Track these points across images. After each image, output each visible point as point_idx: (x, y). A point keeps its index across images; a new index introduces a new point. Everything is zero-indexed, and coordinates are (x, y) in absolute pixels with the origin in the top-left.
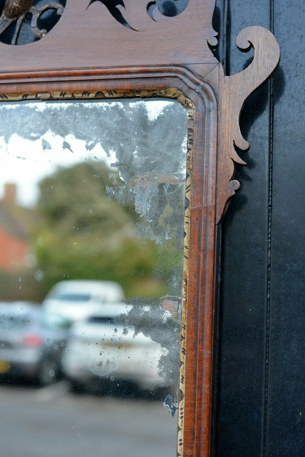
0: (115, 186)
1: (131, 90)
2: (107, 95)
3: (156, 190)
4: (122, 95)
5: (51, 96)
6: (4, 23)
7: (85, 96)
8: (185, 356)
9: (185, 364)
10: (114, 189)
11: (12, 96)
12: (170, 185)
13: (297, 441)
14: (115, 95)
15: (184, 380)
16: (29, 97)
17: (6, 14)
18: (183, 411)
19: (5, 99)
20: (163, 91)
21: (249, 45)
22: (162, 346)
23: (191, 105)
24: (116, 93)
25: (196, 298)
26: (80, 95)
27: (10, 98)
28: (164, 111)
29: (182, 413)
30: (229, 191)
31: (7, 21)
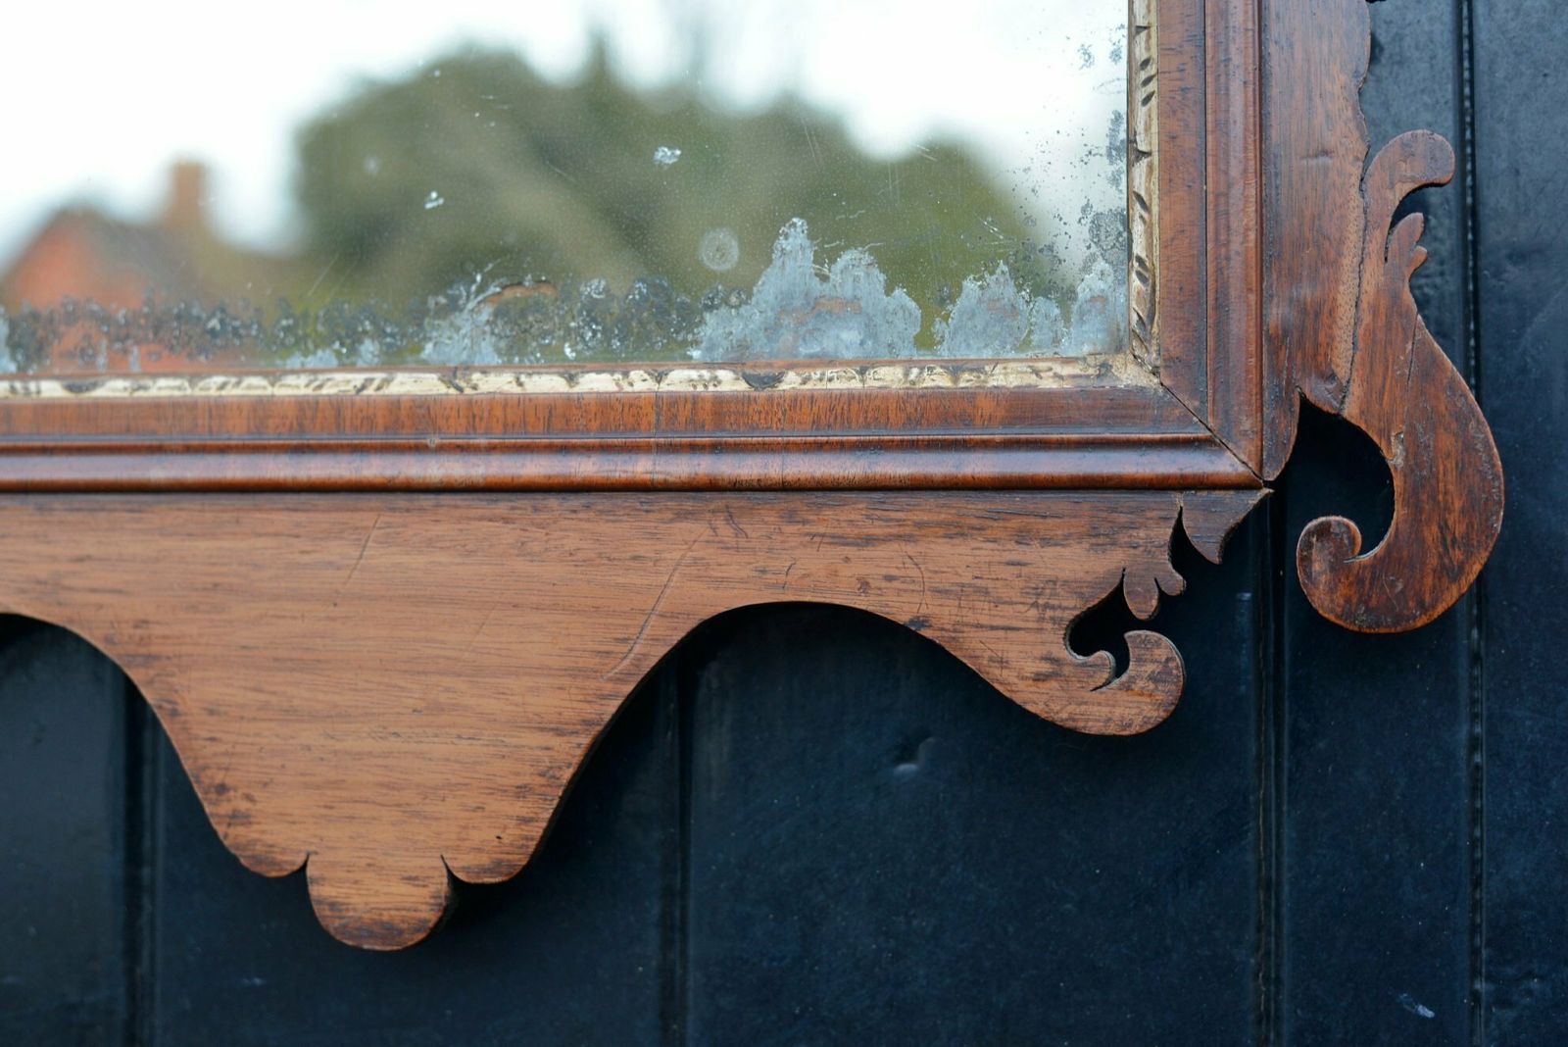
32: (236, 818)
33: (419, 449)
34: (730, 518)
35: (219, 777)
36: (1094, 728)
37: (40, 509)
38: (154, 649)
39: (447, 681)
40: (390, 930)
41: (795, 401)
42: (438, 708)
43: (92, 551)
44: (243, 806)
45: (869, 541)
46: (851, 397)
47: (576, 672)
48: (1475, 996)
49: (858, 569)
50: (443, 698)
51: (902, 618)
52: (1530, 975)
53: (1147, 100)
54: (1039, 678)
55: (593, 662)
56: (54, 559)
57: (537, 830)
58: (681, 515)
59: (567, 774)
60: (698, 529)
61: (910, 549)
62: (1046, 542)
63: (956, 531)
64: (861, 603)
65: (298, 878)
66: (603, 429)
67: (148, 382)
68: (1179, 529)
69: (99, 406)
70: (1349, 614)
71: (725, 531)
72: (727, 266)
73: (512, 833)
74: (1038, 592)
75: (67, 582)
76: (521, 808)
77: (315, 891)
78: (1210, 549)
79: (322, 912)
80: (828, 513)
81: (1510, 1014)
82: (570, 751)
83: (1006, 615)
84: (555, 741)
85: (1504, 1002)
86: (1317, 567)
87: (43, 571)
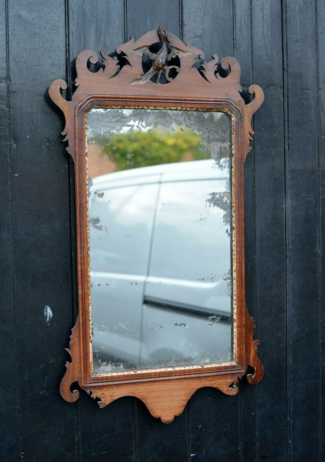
0: (203, 147)
1: (210, 108)
2: (200, 110)
3: (219, 149)
4: (206, 110)
5: (176, 108)
6: (152, 73)
7: (191, 110)
8: (235, 214)
9: (235, 217)
10: (202, 149)
11: (159, 107)
12: (224, 147)
13: (266, 242)
14: (203, 110)
15: (235, 222)
16: (166, 108)
17: (154, 69)
18: (235, 234)
19: (156, 108)
20: (222, 110)
21: (253, 93)
22: (224, 211)
23: (233, 116)
24: (204, 109)
25: (238, 192)
26: (189, 109)
27: (158, 108)
28: (220, 117)
29: (234, 235)
30: (248, 151)
31: (154, 72)
32: (153, 413)
33: (171, 376)
34: (200, 380)
35: (152, 409)
36: (231, 395)
37: (132, 385)
38: (145, 398)
39: (174, 397)
40: (169, 421)
41: (206, 368)
42: (173, 400)
43: (137, 389)
44: (154, 412)
45: (212, 380)
46: (211, 368)
47: (186, 395)
48: (257, 412)
49: (211, 383)
50: (174, 399)
51: (215, 387)
52: (261, 409)
53: (235, 339)
54: (227, 391)
55: (188, 394)
56: (133, 390)
57: (183, 410)
58: (196, 380)
59: (186, 405)
60: (197, 381)
61: (216, 381)
62: (227, 379)
63: (220, 379)
64: (212, 386)
65: (160, 418)
66: (189, 373)
67: (143, 371)
68: (238, 377)
69: (138, 374)
70: (252, 383)
71: (199, 381)
72: (197, 355)
73: (180, 411)
74: (227, 383)
75: (135, 392)
76: (181, 408)
77: (161, 419)
78: (241, 379)
79: (162, 421)
80: (209, 378)
81: (260, 413)
82: (186, 402)
83: (224, 386)
84: (184, 402)
85: (259, 412)
86: (249, 379)
87: (132, 391)
